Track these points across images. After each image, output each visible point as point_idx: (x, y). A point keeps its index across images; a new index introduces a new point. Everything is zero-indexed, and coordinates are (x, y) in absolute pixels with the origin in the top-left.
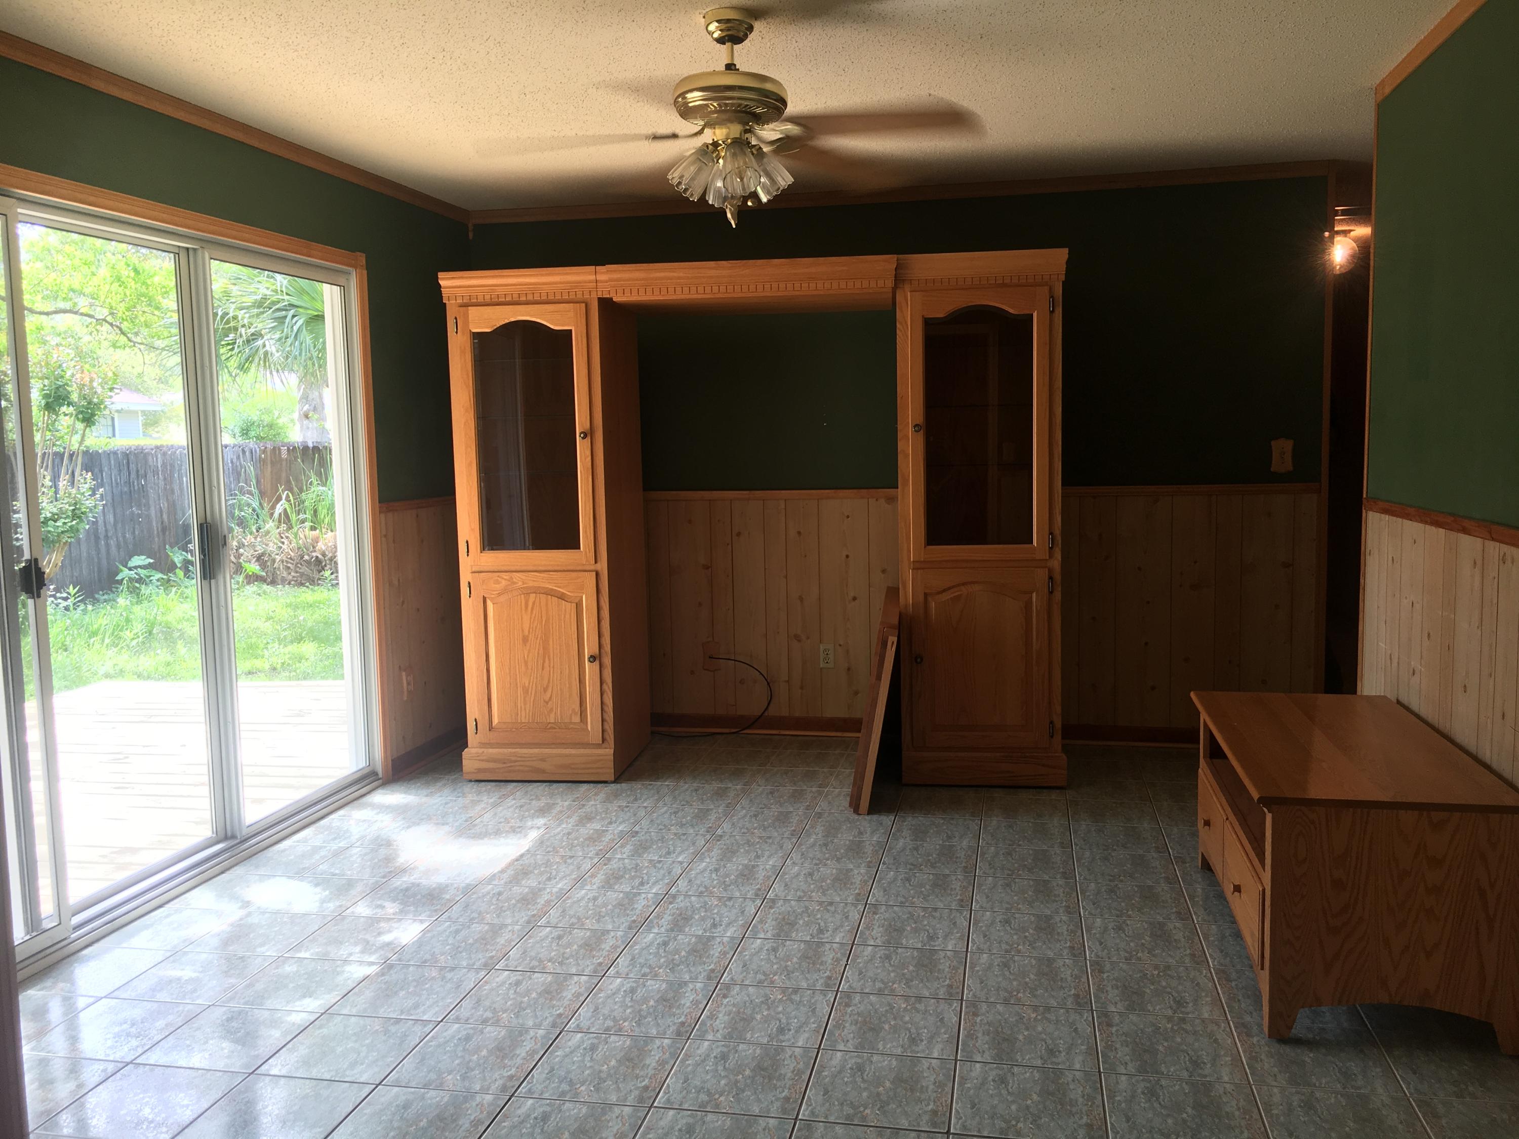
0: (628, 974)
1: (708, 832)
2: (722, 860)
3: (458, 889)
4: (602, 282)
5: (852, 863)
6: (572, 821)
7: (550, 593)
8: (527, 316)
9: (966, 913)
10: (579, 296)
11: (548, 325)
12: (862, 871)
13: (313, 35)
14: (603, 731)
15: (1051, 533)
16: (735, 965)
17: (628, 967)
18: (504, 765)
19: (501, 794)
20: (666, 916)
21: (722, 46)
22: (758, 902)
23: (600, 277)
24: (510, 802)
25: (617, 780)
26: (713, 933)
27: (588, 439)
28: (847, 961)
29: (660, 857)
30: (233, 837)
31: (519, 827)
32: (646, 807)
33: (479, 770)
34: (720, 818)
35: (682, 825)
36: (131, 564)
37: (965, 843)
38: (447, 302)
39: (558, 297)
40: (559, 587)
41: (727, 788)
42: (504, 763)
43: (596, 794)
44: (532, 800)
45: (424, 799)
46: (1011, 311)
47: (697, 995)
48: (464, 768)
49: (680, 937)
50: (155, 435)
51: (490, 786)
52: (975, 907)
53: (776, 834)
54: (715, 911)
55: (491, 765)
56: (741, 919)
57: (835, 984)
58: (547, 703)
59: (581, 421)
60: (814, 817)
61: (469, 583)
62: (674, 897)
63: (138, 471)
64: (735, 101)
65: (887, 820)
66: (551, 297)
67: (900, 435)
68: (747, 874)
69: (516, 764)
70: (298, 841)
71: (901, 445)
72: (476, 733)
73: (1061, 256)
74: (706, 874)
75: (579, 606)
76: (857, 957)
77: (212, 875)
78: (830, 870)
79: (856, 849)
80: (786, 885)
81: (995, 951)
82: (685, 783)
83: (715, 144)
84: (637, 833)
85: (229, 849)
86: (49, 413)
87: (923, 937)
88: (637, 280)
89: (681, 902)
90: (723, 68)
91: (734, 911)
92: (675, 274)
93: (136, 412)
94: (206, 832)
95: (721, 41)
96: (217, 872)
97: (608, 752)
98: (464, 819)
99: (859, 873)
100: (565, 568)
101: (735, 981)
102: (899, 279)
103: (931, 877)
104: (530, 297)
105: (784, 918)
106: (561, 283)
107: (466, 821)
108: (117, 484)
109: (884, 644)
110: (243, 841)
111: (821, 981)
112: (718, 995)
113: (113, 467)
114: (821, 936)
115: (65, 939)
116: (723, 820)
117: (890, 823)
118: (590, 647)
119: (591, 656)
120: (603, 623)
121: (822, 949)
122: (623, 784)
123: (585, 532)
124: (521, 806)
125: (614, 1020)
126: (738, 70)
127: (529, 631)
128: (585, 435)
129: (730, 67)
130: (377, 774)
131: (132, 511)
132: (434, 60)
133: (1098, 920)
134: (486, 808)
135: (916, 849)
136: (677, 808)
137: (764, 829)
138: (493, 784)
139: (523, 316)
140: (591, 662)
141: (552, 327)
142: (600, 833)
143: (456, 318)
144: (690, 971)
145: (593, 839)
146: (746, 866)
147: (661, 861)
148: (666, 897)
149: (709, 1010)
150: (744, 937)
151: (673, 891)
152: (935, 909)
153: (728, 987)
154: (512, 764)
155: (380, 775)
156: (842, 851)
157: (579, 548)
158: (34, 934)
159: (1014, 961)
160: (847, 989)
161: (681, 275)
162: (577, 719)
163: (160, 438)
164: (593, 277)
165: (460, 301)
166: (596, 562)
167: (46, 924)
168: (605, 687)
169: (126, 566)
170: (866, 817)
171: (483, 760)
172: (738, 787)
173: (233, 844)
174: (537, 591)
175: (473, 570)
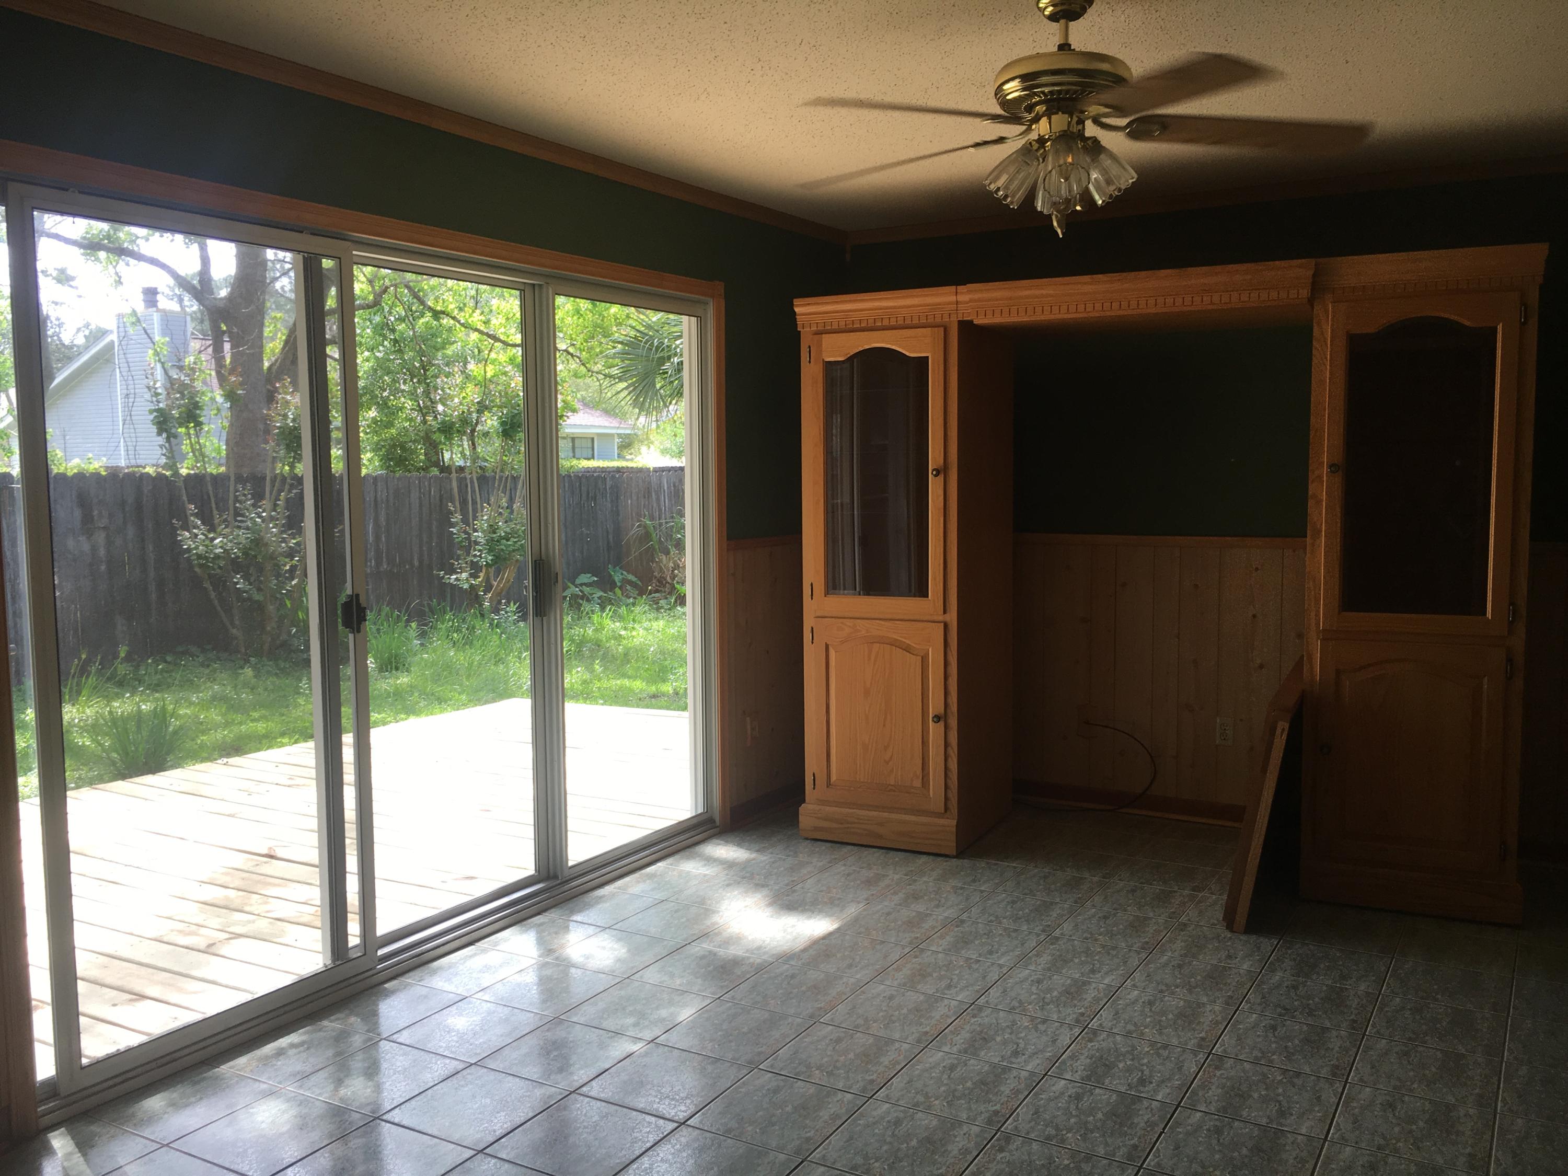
0: (898, 1100)
1: (1044, 931)
2: (1049, 969)
3: (752, 965)
4: (961, 303)
5: (1207, 995)
6: (897, 899)
7: (894, 643)
8: (883, 342)
9: (1338, 1086)
10: (938, 320)
11: (904, 352)
12: (1217, 1008)
13: (624, 56)
14: (946, 798)
15: (1511, 604)
16: (1024, 1110)
17: (902, 1090)
18: (840, 826)
19: (833, 857)
20: (963, 1032)
21: (1055, 24)
22: (1077, 1031)
23: (961, 298)
24: (840, 868)
25: (957, 856)
26: (1012, 1063)
27: (941, 477)
28: (1164, 1129)
29: (980, 955)
30: (555, 877)
31: (839, 899)
32: (982, 892)
33: (816, 829)
34: (1063, 915)
35: (1016, 919)
36: (578, 581)
37: (1363, 987)
38: (802, 330)
39: (915, 321)
40: (905, 639)
41: (1081, 878)
42: (842, 824)
43: (933, 870)
44: (862, 868)
45: (754, 855)
46: (1467, 323)
47: (969, 1142)
48: (801, 825)
49: (972, 1061)
50: (629, 457)
51: (824, 846)
52: (1353, 1079)
53: (1123, 945)
54: (1023, 1035)
55: (826, 824)
56: (1049, 1049)
57: (1140, 1157)
58: (887, 763)
59: (934, 457)
60: (1176, 929)
61: (812, 628)
62: (980, 1009)
63: (588, 494)
64: (1064, 88)
65: (1267, 944)
66: (908, 322)
67: (1311, 477)
68: (1074, 992)
69: (853, 826)
70: (619, 888)
71: (1312, 488)
72: (814, 788)
73: (1538, 252)
74: (1026, 985)
75: (924, 659)
76: (1178, 1124)
77: (528, 915)
78: (1175, 1002)
79: (1215, 977)
80: (1117, 1013)
81: (1363, 1145)
82: (1036, 866)
83: (1041, 141)
84: (963, 922)
85: (548, 889)
86: (506, 439)
87: (1271, 1111)
88: (1000, 300)
89: (986, 1018)
90: (1056, 49)
91: (1044, 1039)
92: (1044, 292)
93: (612, 435)
94: (529, 869)
95: (1053, 18)
96: (532, 913)
97: (951, 823)
98: (786, 882)
99: (1213, 1010)
100: (912, 618)
101: (1019, 1131)
102: (1318, 287)
103: (1305, 1028)
104: (886, 323)
105: (1101, 1057)
106: (920, 306)
107: (787, 885)
108: (570, 505)
109: (1273, 729)
110: (565, 882)
111: (1123, 1150)
112: (993, 1146)
113: (567, 489)
114: (1141, 1089)
115: (371, 969)
116: (1065, 918)
117: (1270, 949)
118: (935, 705)
119: (935, 716)
120: (950, 679)
121: (1137, 1106)
122: (965, 861)
123: (935, 579)
124: (849, 875)
125: (866, 1157)
126: (1074, 50)
127: (871, 683)
128: (938, 472)
129: (1064, 47)
130: (715, 822)
131: (582, 531)
132: (753, 72)
133: (1519, 1121)
134: (813, 872)
135: (1295, 988)
136: (1017, 897)
137: (1111, 938)
138: (829, 845)
139: (877, 343)
140: (935, 722)
141: (908, 354)
142: (922, 917)
143: (810, 347)
144: (970, 1109)
145: (911, 924)
146: (1075, 981)
147: (979, 961)
148: (973, 1008)
149: (976, 1165)
150: (1046, 1074)
151: (982, 1001)
152: (1298, 1074)
153: (1008, 1138)
154: (849, 825)
155: (718, 823)
156: (1199, 978)
157: (927, 597)
158: (338, 963)
159: (1386, 1163)
160: (1154, 1166)
161: (1052, 292)
162: (918, 783)
163: (632, 460)
164: (953, 298)
165: (814, 328)
166: (945, 612)
167: (353, 954)
168: (950, 751)
169: (573, 583)
170: (1244, 937)
171: (818, 818)
172: (1096, 879)
173: (554, 884)
174: (882, 641)
175: (818, 614)
